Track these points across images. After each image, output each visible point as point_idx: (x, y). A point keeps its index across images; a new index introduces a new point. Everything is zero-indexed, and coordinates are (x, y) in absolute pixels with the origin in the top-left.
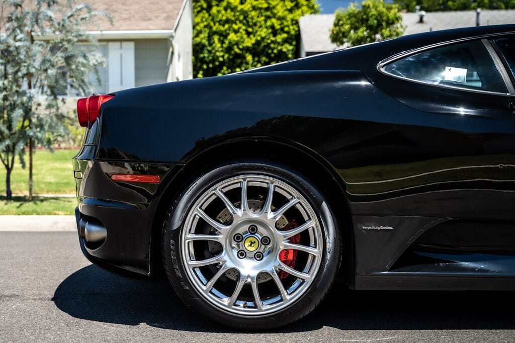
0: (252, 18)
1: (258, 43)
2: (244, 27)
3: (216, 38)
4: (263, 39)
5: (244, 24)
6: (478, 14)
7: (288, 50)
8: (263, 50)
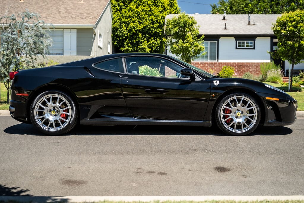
0: (142, 16)
1: (145, 28)
2: (137, 20)
3: (124, 25)
4: (147, 26)
5: (137, 18)
6: (249, 17)
7: (160, 32)
8: (147, 31)
